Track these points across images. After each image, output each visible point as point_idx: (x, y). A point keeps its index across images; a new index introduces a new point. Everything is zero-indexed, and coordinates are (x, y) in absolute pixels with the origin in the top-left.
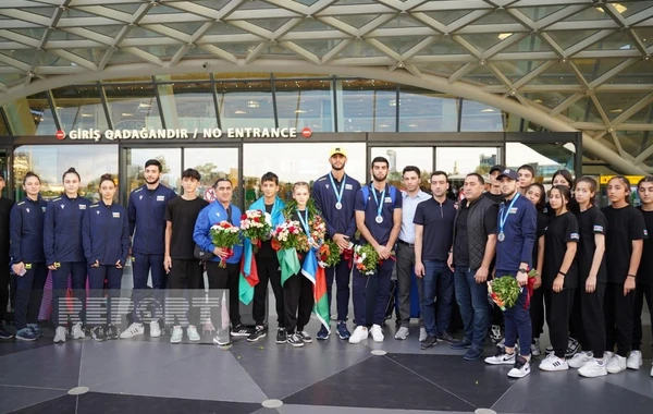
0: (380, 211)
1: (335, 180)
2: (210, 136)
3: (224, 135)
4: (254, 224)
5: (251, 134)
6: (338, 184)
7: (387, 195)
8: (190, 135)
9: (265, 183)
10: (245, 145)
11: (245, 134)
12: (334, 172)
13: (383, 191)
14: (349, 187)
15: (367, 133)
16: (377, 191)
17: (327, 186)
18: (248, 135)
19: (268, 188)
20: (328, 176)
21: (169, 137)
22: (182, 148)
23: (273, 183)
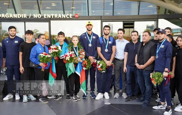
0: (107, 47)
1: (89, 35)
2: (36, 17)
3: (43, 17)
4: (54, 51)
5: (54, 16)
6: (90, 36)
7: (109, 40)
8: (28, 17)
9: (59, 36)
10: (51, 21)
11: (51, 17)
12: (88, 32)
13: (108, 39)
14: (94, 37)
15: (101, 16)
16: (105, 39)
17: (85, 37)
18: (53, 17)
19: (61, 38)
20: (85, 33)
21: (18, 17)
22: (25, 22)
23: (63, 36)
